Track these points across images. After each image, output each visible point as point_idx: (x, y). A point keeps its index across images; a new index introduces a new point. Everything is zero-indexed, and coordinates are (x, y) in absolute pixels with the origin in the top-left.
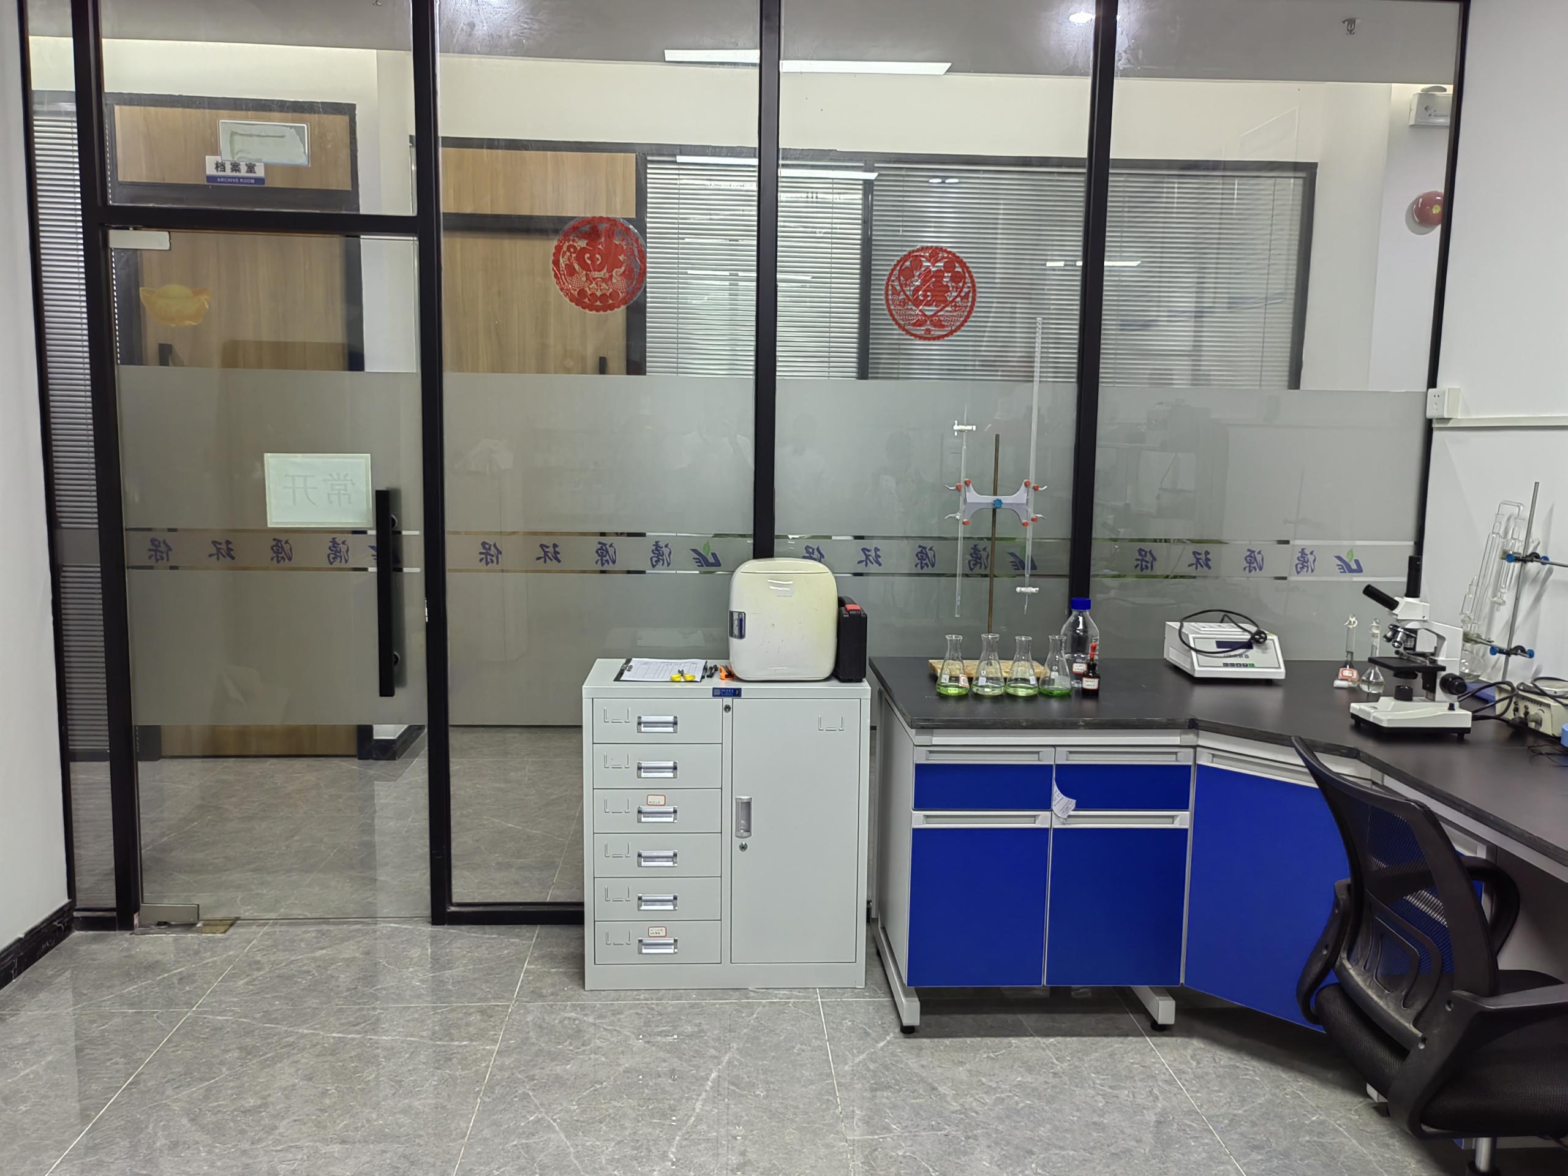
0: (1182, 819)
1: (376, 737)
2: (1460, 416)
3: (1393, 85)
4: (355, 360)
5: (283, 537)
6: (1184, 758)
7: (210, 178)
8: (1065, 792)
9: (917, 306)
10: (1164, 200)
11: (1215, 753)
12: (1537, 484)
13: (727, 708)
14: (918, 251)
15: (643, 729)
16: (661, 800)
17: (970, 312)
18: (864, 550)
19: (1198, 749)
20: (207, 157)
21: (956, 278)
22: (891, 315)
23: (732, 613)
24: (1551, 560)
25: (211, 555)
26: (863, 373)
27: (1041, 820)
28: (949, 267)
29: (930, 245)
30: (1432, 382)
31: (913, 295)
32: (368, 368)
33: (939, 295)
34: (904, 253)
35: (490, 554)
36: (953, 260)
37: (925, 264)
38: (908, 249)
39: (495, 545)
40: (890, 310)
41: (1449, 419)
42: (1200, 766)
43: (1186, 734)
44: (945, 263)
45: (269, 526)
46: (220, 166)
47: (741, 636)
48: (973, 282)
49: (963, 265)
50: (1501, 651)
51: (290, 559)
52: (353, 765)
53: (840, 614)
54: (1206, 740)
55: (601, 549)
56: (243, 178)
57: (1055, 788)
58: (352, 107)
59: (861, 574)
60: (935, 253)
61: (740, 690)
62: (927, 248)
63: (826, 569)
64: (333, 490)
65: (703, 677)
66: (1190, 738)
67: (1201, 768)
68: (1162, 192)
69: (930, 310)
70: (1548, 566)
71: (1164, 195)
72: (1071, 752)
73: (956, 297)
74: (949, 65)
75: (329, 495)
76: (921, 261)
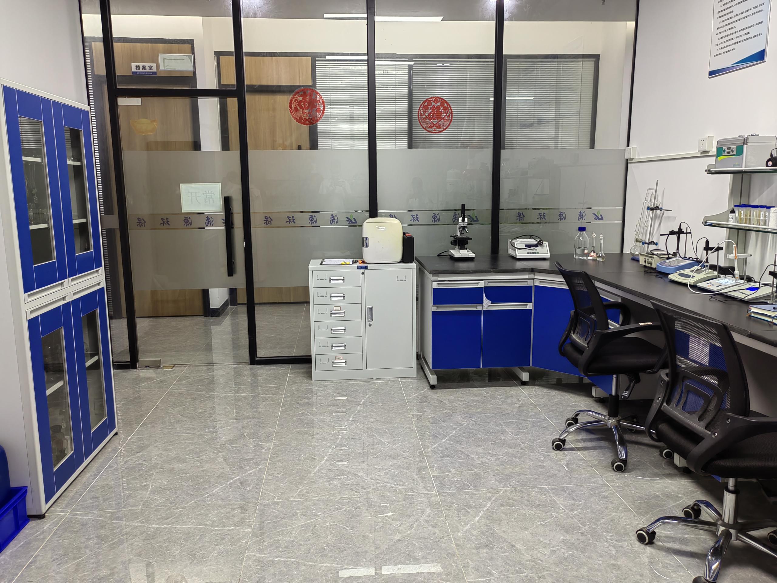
0: (530, 306)
1: (211, 307)
2: (637, 158)
3: (628, 22)
4: (197, 146)
5: (188, 216)
6: (530, 283)
7: (134, 73)
8: (488, 298)
9: (430, 120)
10: (535, 72)
11: (541, 281)
12: (658, 181)
13: (363, 273)
14: (430, 98)
15: (332, 282)
16: (339, 308)
17: (451, 122)
18: (412, 215)
19: (535, 280)
20: (132, 64)
21: (445, 109)
22: (420, 124)
23: (363, 238)
24: (663, 209)
25: (161, 224)
26: (410, 146)
27: (479, 308)
28: (442, 104)
29: (434, 96)
30: (628, 146)
31: (429, 116)
32: (203, 149)
33: (438, 116)
34: (424, 100)
35: (268, 221)
36: (444, 101)
37: (433, 104)
38: (426, 98)
39: (270, 217)
40: (420, 122)
41: (633, 159)
42: (535, 286)
43: (530, 274)
44: (440, 103)
45: (183, 212)
46: (138, 67)
47: (367, 246)
48: (451, 110)
49: (447, 103)
50: (646, 243)
51: (191, 225)
52: (202, 319)
53: (404, 238)
54: (538, 276)
55: (311, 218)
56: (148, 72)
57: (484, 296)
58: (193, 41)
59: (412, 225)
60: (436, 99)
61: (367, 266)
62: (433, 97)
63: (398, 221)
64: (207, 197)
65: (353, 263)
66: (532, 276)
67: (536, 286)
68: (535, 69)
69: (435, 122)
70: (663, 211)
71: (536, 70)
72: (489, 282)
73: (445, 116)
74: (443, 17)
75: (205, 199)
76: (431, 103)
